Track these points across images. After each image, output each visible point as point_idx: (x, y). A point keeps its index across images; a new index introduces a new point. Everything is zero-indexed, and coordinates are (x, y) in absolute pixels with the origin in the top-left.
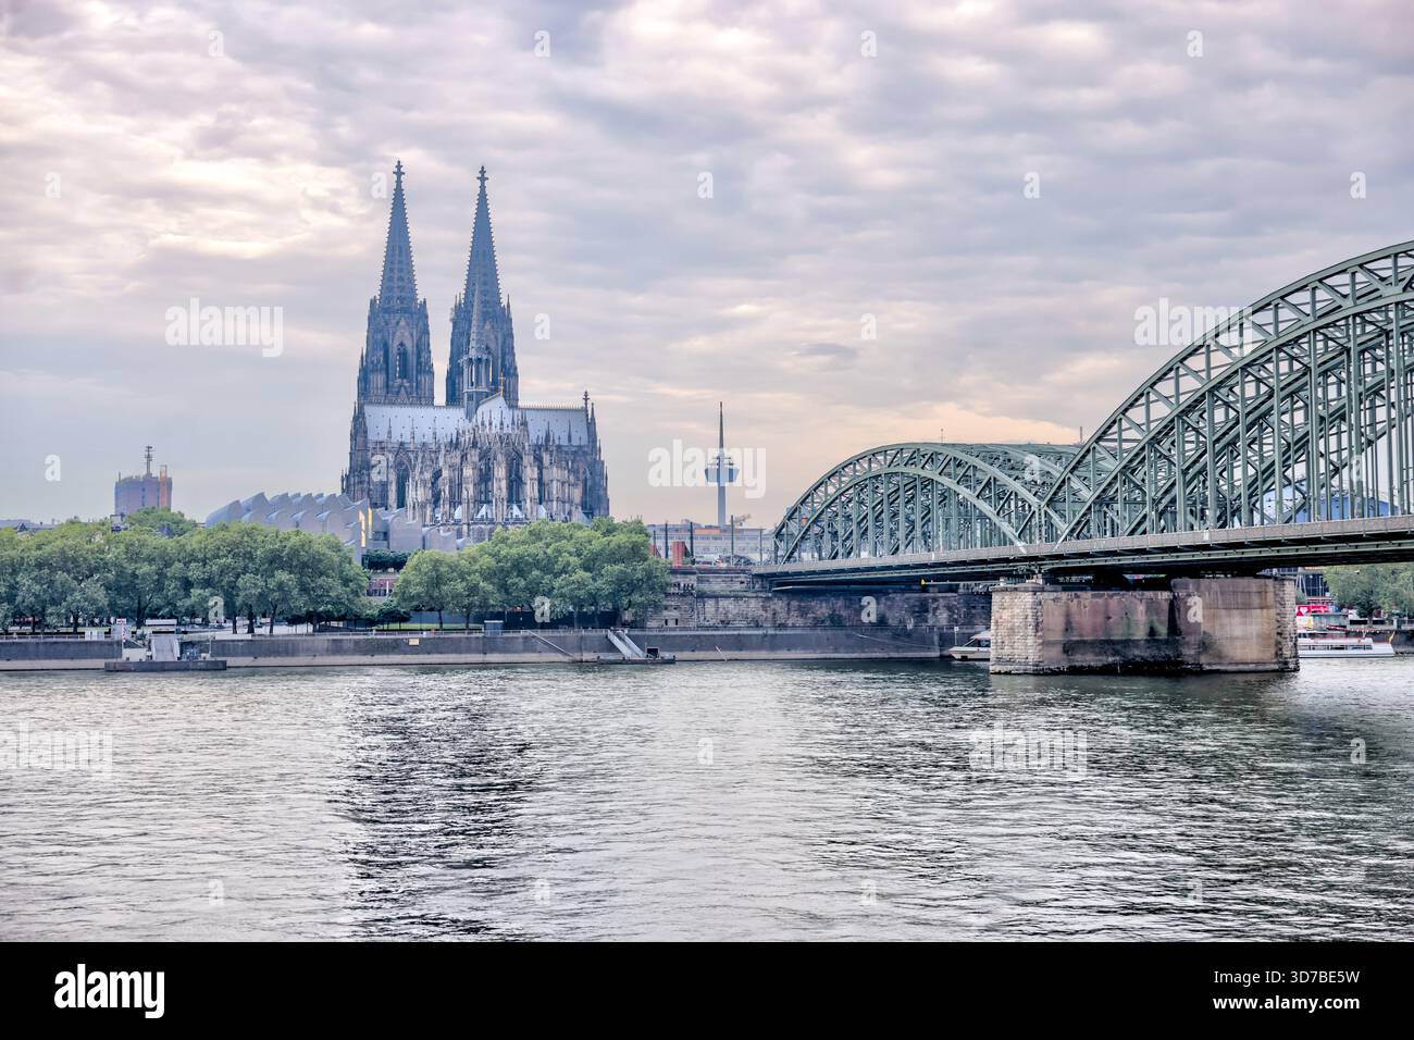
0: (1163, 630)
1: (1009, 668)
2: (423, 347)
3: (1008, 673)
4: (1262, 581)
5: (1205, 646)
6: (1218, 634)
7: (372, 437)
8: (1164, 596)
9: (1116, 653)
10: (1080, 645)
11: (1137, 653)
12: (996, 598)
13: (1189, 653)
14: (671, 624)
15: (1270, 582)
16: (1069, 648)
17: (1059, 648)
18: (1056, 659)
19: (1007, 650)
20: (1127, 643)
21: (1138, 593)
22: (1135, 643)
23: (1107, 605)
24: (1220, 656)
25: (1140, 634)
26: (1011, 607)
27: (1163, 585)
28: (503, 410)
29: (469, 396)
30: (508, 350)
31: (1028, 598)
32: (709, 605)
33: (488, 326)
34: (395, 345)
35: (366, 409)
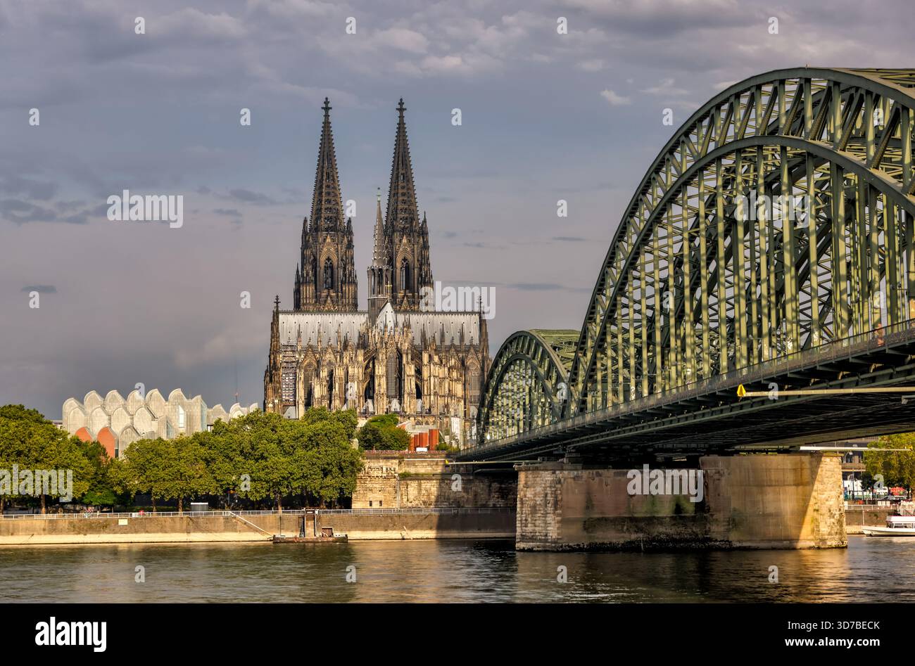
0: (689, 507)
1: (531, 546)
3: (530, 550)
4: (797, 458)
5: (734, 523)
6: (749, 511)
7: (283, 341)
9: (640, 530)
10: (603, 521)
11: (662, 530)
12: (522, 476)
13: (717, 531)
14: (376, 505)
15: (806, 459)
16: (589, 525)
17: (580, 526)
18: (576, 536)
19: (530, 528)
20: (652, 520)
22: (660, 521)
24: (751, 533)
25: (666, 511)
26: (533, 485)
28: (388, 315)
29: (373, 303)
30: (424, 261)
31: (547, 477)
32: (413, 487)
33: (405, 241)
34: (323, 259)
35: (281, 316)
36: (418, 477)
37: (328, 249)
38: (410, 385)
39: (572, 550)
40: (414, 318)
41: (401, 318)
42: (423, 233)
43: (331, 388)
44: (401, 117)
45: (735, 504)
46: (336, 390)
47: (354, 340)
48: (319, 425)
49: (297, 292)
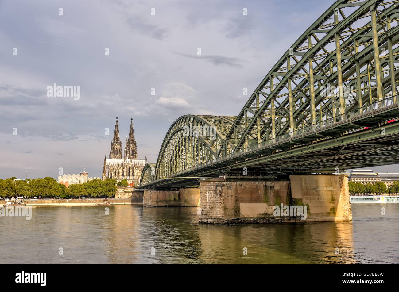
0: (177, 199)
1: (146, 206)
2: (120, 149)
3: (146, 207)
5: (186, 201)
6: (189, 199)
7: (106, 164)
8: (178, 192)
9: (168, 203)
10: (160, 201)
11: (172, 203)
12: (144, 192)
13: (182, 203)
14: (120, 198)
16: (157, 202)
17: (155, 202)
18: (154, 204)
19: (146, 202)
20: (170, 201)
21: (172, 191)
22: (171, 201)
23: (165, 194)
24: (189, 204)
25: (172, 199)
26: (147, 194)
27: (178, 190)
28: (127, 159)
29: (125, 157)
30: (135, 149)
31: (149, 192)
32: (127, 194)
33: (132, 145)
34: (115, 149)
35: (106, 160)
36: (128, 192)
37: (116, 147)
38: (131, 174)
39: (154, 207)
40: (133, 161)
41: (130, 160)
42: (135, 144)
43: (115, 174)
44: (132, 121)
45: (186, 198)
46: (116, 175)
47: (120, 164)
48: (108, 182)
49: (110, 155)
